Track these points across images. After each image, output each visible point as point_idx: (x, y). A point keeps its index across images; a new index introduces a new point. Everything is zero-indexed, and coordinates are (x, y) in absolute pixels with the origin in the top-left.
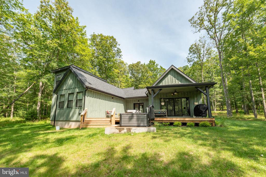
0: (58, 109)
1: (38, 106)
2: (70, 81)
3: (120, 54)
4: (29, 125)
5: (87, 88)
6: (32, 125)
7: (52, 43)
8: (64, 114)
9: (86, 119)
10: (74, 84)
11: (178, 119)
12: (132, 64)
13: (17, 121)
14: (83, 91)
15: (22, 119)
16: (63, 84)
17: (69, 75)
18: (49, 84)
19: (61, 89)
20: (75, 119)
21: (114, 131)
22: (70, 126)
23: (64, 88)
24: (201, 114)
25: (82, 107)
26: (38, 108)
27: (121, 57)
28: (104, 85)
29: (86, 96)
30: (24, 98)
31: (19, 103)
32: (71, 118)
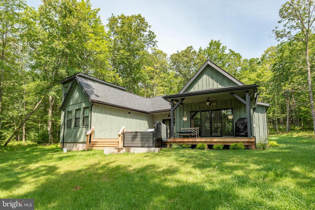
0: (66, 128)
1: (49, 126)
2: (77, 95)
3: (154, 40)
4: (40, 149)
5: (93, 102)
6: (43, 148)
7: (59, 45)
8: (72, 134)
9: (92, 140)
10: (80, 98)
11: (203, 140)
12: (176, 53)
13: (29, 145)
14: (89, 106)
15: (34, 143)
16: (70, 99)
17: (75, 87)
18: (59, 98)
19: (68, 105)
20: (82, 140)
21: (113, 151)
22: (78, 149)
23: (71, 104)
24: (239, 133)
25: (88, 125)
26: (49, 129)
27: (156, 45)
28: (118, 95)
29: (92, 112)
30: (35, 117)
31: (30, 123)
32: (78, 139)
